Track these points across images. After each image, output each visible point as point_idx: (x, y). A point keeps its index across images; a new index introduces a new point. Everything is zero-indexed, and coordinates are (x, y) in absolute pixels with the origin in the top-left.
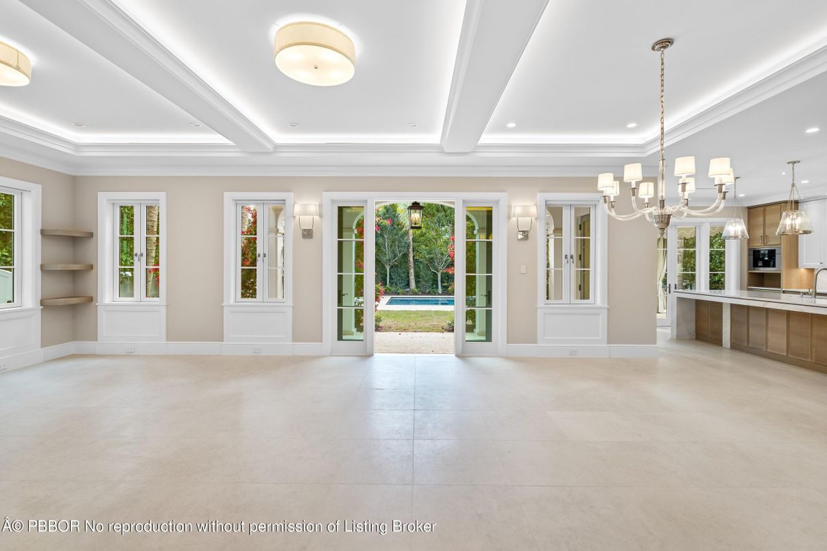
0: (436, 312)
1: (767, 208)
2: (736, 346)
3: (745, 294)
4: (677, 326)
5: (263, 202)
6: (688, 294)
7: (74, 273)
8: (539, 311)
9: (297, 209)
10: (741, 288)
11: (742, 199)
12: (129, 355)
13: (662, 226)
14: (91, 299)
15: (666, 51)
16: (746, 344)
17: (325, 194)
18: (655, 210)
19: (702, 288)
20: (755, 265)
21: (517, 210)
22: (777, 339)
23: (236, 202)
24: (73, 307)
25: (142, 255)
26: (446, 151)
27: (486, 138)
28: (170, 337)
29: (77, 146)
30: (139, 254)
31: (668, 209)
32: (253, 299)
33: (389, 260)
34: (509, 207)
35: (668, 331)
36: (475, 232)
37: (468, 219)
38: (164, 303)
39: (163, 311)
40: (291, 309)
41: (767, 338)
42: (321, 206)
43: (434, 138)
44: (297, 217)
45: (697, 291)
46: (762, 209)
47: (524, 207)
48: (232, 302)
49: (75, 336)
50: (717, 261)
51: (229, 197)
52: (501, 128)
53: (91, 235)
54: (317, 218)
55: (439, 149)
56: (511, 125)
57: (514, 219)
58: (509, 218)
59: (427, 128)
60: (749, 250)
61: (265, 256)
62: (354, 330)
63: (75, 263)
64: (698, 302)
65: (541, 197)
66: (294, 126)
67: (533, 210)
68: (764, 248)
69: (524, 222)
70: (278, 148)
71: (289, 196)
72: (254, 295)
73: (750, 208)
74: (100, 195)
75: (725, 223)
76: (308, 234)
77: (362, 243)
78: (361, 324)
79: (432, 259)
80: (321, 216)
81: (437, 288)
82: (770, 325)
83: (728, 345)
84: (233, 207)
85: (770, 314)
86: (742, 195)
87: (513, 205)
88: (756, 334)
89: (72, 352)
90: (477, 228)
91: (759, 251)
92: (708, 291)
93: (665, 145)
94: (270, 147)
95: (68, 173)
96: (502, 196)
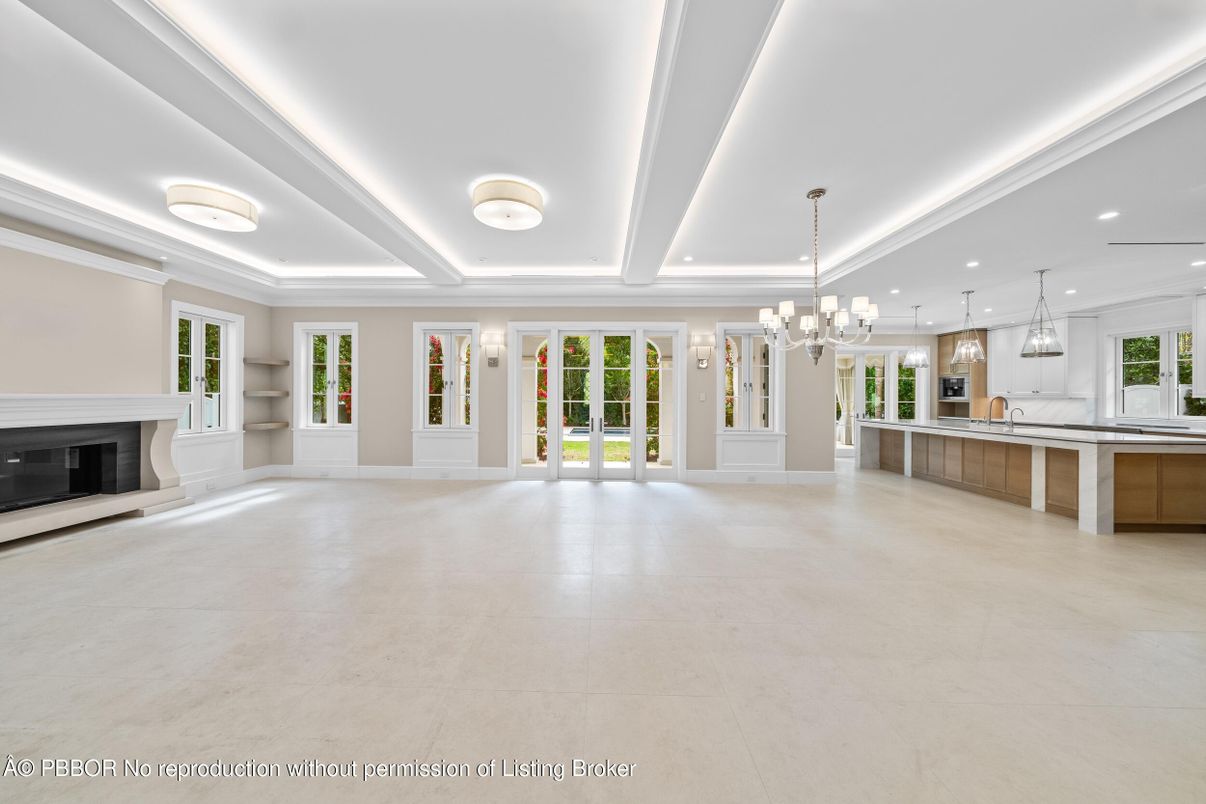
0: (619, 442)
1: (957, 336)
2: (917, 475)
3: (935, 423)
4: (862, 455)
5: (449, 332)
6: (875, 423)
7: (271, 400)
8: (718, 438)
9: (484, 338)
10: (931, 418)
11: (931, 327)
12: (324, 478)
13: (816, 356)
14: (287, 425)
15: (819, 199)
16: (925, 471)
17: (510, 324)
18: (809, 342)
19: (891, 418)
20: (946, 395)
21: (697, 339)
22: (953, 468)
23: (425, 332)
24: (269, 432)
25: (334, 382)
26: (627, 282)
27: (665, 270)
28: (363, 460)
29: (278, 280)
30: (332, 381)
31: (820, 341)
32: (438, 425)
33: (572, 390)
34: (689, 336)
35: (853, 461)
36: (658, 360)
37: (650, 347)
38: (357, 429)
39: (355, 435)
40: (477, 435)
41: (944, 465)
42: (506, 335)
43: (615, 270)
44: (483, 347)
45: (886, 420)
46: (951, 337)
47: (704, 337)
48: (421, 427)
49: (271, 460)
50: (907, 391)
51: (418, 327)
52: (678, 261)
53: (287, 363)
54: (502, 347)
55: (620, 280)
56: (688, 259)
57: (693, 348)
58: (689, 347)
59: (608, 260)
60: (940, 379)
61: (452, 383)
62: (537, 458)
63: (272, 389)
64: (882, 431)
65: (720, 326)
66: (482, 260)
67: (712, 339)
68: (954, 378)
69: (704, 350)
70: (466, 280)
71: (475, 326)
72: (439, 421)
73: (940, 336)
74: (296, 325)
75: (906, 352)
76: (493, 362)
77: (545, 371)
78: (544, 454)
79: (616, 388)
80: (506, 345)
81: (622, 419)
82: (947, 452)
83: (910, 475)
84: (422, 337)
85: (948, 443)
86: (930, 323)
87: (693, 334)
88: (935, 462)
89: (269, 475)
90: (660, 356)
91: (949, 380)
92: (897, 420)
93: (819, 286)
94: (458, 279)
95: (265, 304)
96: (682, 326)
